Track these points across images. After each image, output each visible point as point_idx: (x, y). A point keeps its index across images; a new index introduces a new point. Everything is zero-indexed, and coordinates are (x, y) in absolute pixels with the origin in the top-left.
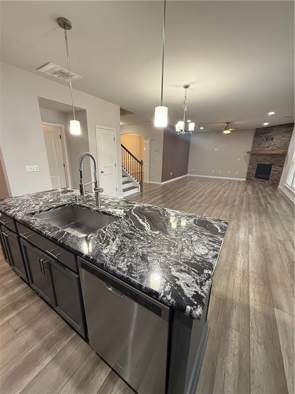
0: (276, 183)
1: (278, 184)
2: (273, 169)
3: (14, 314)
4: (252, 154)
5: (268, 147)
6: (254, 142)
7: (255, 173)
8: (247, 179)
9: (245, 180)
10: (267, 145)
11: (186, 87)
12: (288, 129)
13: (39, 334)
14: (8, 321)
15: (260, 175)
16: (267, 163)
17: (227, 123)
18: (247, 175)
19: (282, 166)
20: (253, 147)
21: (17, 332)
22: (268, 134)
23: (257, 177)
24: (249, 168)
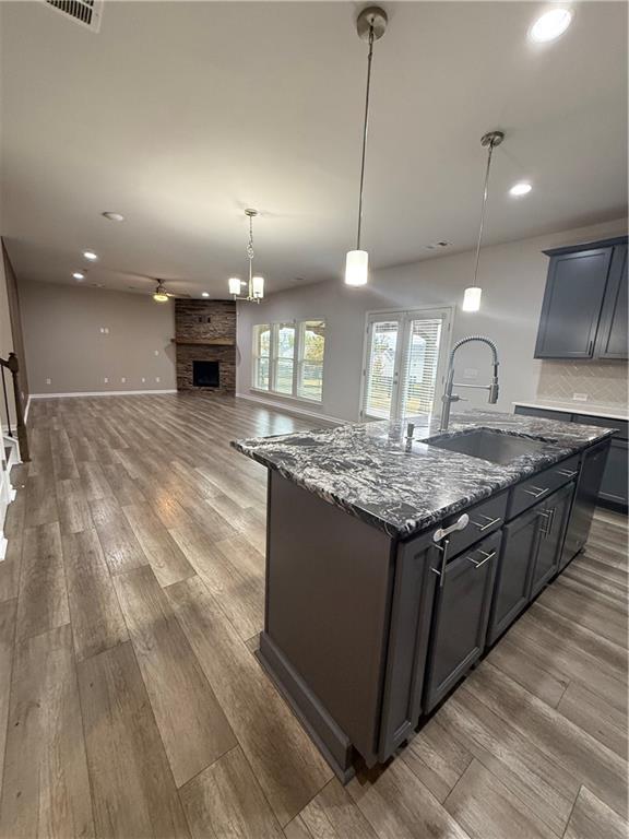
0: (230, 391)
1: (234, 392)
2: (221, 368)
3: (536, 702)
4: (179, 344)
5: (206, 333)
6: (177, 322)
7: (192, 377)
8: (179, 389)
9: (176, 391)
10: (202, 330)
11: (251, 214)
12: (230, 309)
13: (556, 647)
14: (556, 708)
15: (200, 381)
16: (210, 359)
17: (159, 280)
18: (178, 383)
19: (233, 364)
20: (177, 330)
21: (567, 681)
22: (202, 312)
23: (196, 383)
24: (177, 369)
